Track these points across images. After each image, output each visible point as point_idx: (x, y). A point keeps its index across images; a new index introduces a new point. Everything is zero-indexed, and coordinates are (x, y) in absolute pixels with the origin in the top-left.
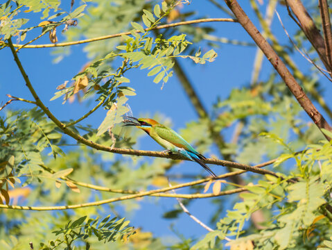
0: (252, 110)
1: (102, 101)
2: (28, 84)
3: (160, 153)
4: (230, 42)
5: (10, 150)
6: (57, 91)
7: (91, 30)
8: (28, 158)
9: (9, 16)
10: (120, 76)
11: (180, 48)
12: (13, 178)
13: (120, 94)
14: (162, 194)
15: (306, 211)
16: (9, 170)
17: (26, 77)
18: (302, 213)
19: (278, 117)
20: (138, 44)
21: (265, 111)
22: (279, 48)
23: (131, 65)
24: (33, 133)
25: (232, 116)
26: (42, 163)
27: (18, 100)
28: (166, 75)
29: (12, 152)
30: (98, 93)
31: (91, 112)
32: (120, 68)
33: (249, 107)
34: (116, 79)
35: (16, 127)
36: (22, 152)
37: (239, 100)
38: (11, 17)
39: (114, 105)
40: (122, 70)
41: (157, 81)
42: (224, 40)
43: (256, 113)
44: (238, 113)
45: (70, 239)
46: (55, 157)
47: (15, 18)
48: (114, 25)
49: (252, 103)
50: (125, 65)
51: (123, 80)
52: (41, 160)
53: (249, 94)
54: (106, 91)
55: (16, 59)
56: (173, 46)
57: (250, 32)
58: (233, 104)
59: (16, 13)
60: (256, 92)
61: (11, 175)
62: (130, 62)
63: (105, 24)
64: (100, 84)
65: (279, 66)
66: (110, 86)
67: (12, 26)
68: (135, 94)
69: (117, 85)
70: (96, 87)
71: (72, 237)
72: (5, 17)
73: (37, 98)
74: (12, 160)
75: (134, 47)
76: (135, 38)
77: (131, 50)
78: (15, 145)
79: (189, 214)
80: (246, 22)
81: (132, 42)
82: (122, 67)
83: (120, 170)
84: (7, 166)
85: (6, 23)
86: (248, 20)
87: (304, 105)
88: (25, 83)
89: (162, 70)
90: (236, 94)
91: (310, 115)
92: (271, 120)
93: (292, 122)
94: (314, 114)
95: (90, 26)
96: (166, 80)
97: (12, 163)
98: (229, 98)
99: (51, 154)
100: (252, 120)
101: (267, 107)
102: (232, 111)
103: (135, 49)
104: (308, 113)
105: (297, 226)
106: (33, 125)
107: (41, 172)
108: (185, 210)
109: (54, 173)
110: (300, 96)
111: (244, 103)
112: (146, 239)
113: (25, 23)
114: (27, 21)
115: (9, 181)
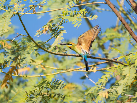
0: (114, 36)
1: (53, 36)
2: (25, 29)
3: (76, 55)
4: (106, 10)
5: (19, 54)
6: (37, 32)
7: (52, 6)
8: (26, 57)
9: (17, 3)
10: (60, 26)
11: (83, 14)
12: (20, 64)
13: (60, 33)
14: (78, 70)
15: (129, 79)
16: (18, 61)
17: (24, 26)
18: (127, 80)
19: (124, 39)
20: (67, 13)
21: (120, 37)
22: (125, 12)
23: (65, 21)
24: (28, 47)
25: (106, 39)
26: (32, 59)
27: (21, 35)
28: (79, 24)
29: (20, 54)
30: (52, 32)
31: (49, 40)
32: (60, 23)
33: (113, 35)
34: (59, 27)
35: (21, 44)
36: (24, 54)
37: (109, 32)
38: (18, 4)
39: (58, 37)
40: (61, 23)
41: (75, 26)
42: (103, 9)
43: (116, 37)
44: (109, 38)
45: (41, 89)
46: (36, 56)
47: (20, 4)
48: (61, 4)
49: (114, 34)
50: (63, 21)
51: (62, 27)
52: (31, 57)
53: (113, 30)
54: (55, 32)
55: (20, 19)
56: (81, 14)
57: (111, 7)
58: (107, 34)
59: (20, 2)
60: (116, 29)
61: (19, 63)
62: (64, 20)
63: (57, 4)
64: (53, 29)
65: (122, 21)
66: (56, 29)
67: (19, 7)
68: (66, 32)
69: (59, 29)
70: (51, 30)
71: (42, 88)
72: (16, 4)
73: (28, 34)
74: (19, 57)
75: (66, 14)
76: (66, 11)
77: (65, 15)
78: (21, 52)
79: (88, 78)
80: (109, 4)
81: (65, 13)
82: (61, 22)
83: (65, 60)
84: (18, 60)
85: (17, 6)
86: (110, 3)
87: (132, 35)
88: (24, 29)
89: (77, 22)
90: (108, 30)
91: (135, 39)
92: (121, 40)
93: (130, 41)
94: (136, 39)
95: (51, 5)
96: (79, 26)
97: (20, 59)
98: (105, 32)
99: (35, 55)
100: (115, 40)
101: (120, 35)
102: (107, 37)
103: (66, 15)
104: (134, 39)
105: (125, 85)
106: (28, 44)
107: (31, 62)
108: (87, 77)
109: (36, 62)
110: (131, 32)
111: (111, 34)
112: (74, 87)
113: (24, 6)
114: (25, 5)
115: (18, 66)
